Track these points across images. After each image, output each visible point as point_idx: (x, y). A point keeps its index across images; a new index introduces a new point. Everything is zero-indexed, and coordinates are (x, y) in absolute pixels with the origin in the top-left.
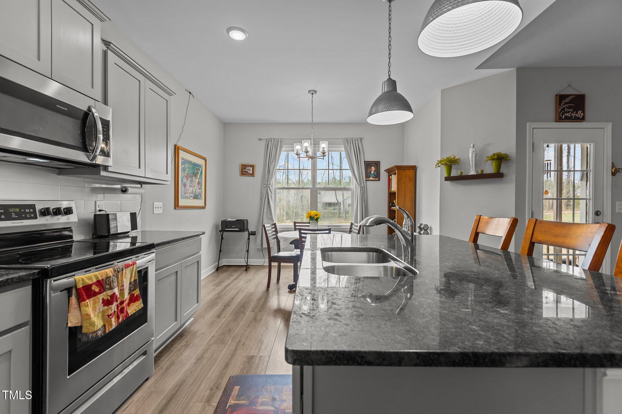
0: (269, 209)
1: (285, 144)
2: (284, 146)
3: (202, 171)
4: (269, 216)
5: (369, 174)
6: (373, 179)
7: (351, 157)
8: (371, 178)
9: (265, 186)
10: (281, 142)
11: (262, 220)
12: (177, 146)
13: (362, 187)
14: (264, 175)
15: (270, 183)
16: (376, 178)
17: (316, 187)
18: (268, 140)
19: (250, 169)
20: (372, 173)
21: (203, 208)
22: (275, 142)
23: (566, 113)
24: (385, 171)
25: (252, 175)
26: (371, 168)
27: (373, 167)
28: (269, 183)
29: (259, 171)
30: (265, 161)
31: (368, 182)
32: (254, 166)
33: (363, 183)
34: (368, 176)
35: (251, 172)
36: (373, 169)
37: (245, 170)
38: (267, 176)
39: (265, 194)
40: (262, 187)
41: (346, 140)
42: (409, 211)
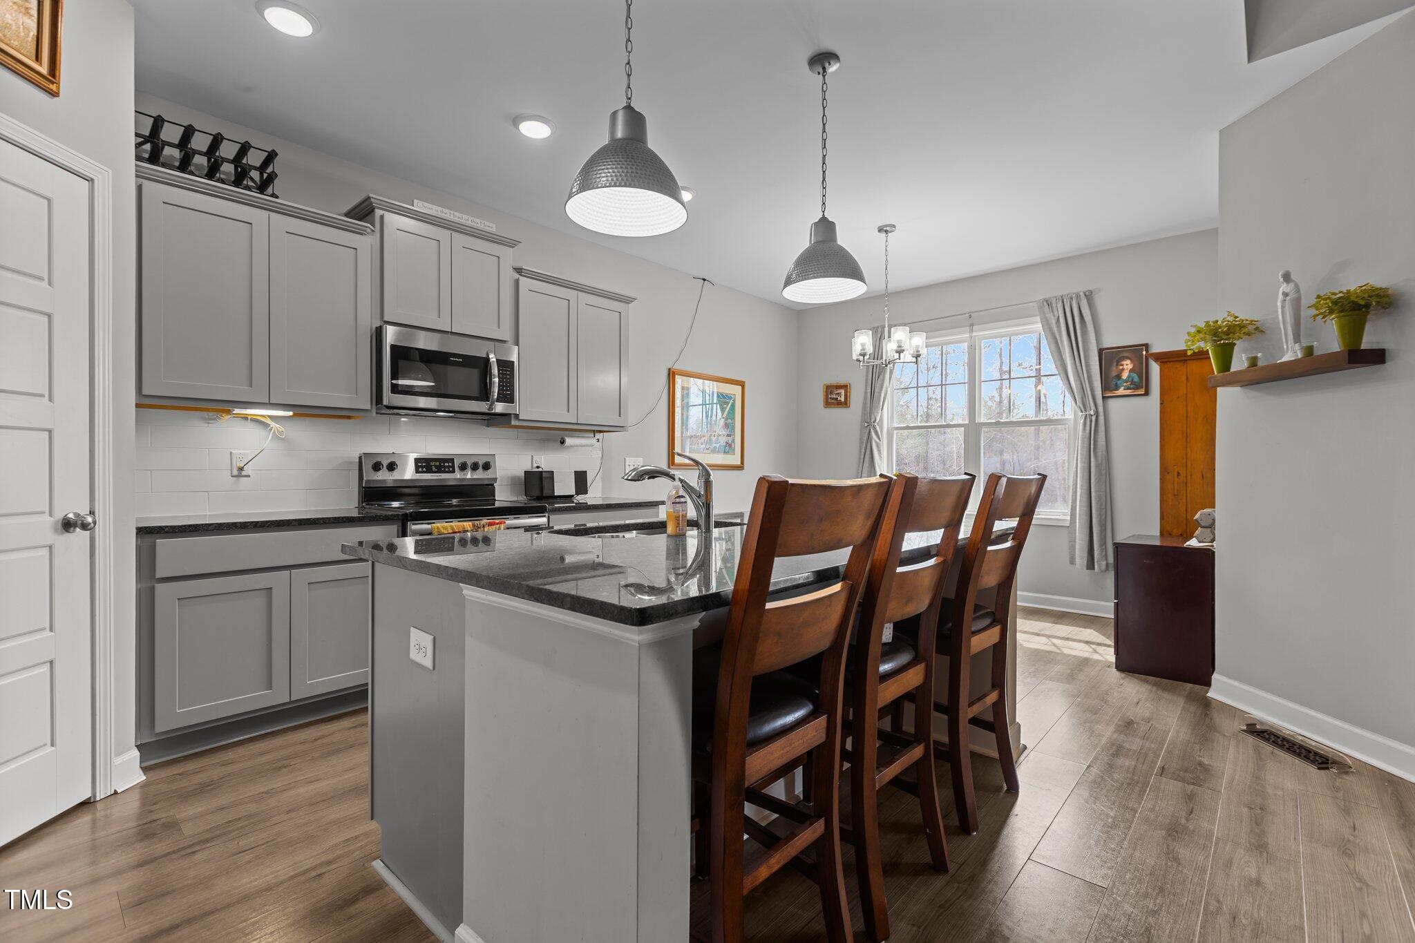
3: (733, 406)
5: (1113, 381)
6: (1128, 392)
8: (1121, 391)
9: (867, 423)
12: (672, 370)
13: (1091, 415)
15: (876, 419)
16: (1137, 387)
17: (978, 421)
19: (841, 393)
20: (1125, 375)
21: (740, 467)
25: (846, 404)
26: (1122, 365)
27: (1128, 362)
28: (874, 419)
29: (857, 396)
30: (867, 374)
31: (1111, 402)
32: (848, 386)
33: (1092, 404)
34: (1109, 384)
35: (843, 399)
36: (1127, 365)
37: (832, 396)
38: (869, 405)
39: (865, 442)
40: (863, 428)
41: (1045, 304)
42: (1203, 476)
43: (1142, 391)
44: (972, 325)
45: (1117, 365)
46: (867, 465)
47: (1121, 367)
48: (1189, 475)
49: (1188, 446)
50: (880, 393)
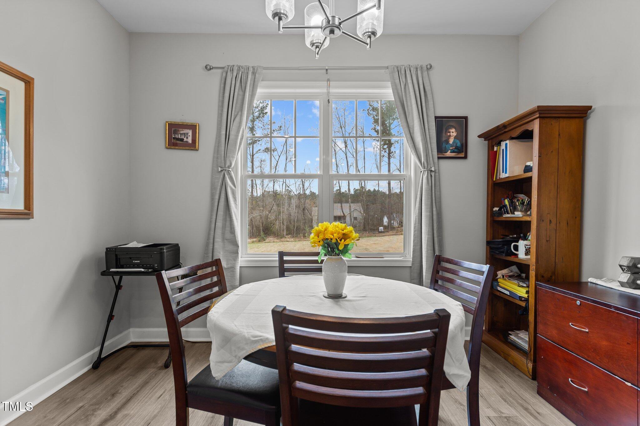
0: (228, 219)
1: (262, 81)
2: (261, 84)
4: (228, 235)
5: (444, 145)
6: (453, 155)
7: (407, 107)
8: (449, 154)
9: (220, 169)
10: (254, 73)
11: (212, 245)
13: (431, 171)
14: (218, 146)
15: (231, 164)
16: (459, 152)
17: (330, 173)
18: (226, 69)
19: (187, 134)
20: (451, 141)
22: (241, 73)
24: (480, 136)
25: (193, 146)
26: (450, 132)
27: (453, 130)
28: (228, 164)
30: (220, 115)
31: (443, 163)
32: (196, 126)
33: (432, 164)
34: (442, 148)
35: (190, 140)
36: (453, 133)
37: (177, 136)
38: (223, 148)
39: (219, 187)
40: (214, 172)
41: (396, 69)
42: (568, 223)
43: (462, 155)
44: (328, 80)
45: (446, 132)
46: (222, 213)
47: (449, 134)
48: (558, 222)
49: (558, 196)
50: (237, 136)
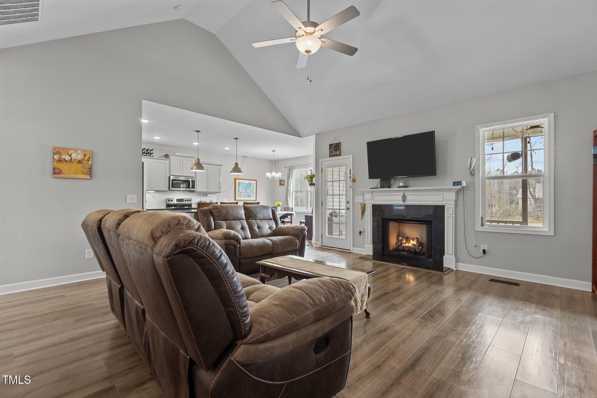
3: (253, 186)
12: (235, 178)
15: (289, 189)
21: (255, 201)
23: (333, 153)
25: (284, 185)
29: (286, 183)
37: (281, 183)
39: (287, 194)
